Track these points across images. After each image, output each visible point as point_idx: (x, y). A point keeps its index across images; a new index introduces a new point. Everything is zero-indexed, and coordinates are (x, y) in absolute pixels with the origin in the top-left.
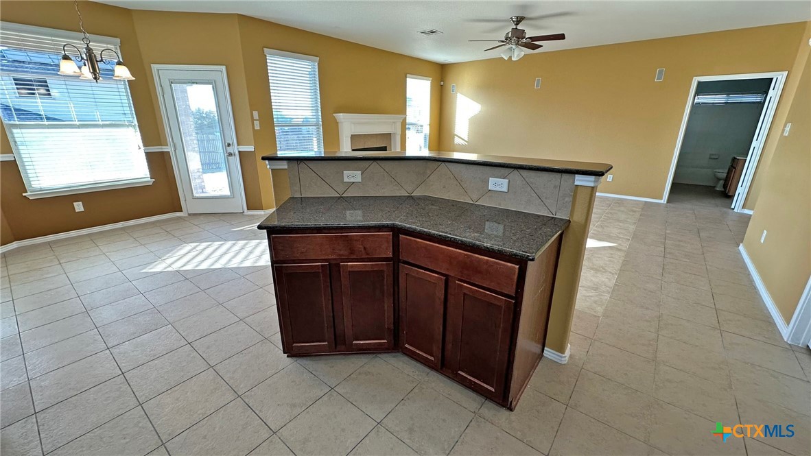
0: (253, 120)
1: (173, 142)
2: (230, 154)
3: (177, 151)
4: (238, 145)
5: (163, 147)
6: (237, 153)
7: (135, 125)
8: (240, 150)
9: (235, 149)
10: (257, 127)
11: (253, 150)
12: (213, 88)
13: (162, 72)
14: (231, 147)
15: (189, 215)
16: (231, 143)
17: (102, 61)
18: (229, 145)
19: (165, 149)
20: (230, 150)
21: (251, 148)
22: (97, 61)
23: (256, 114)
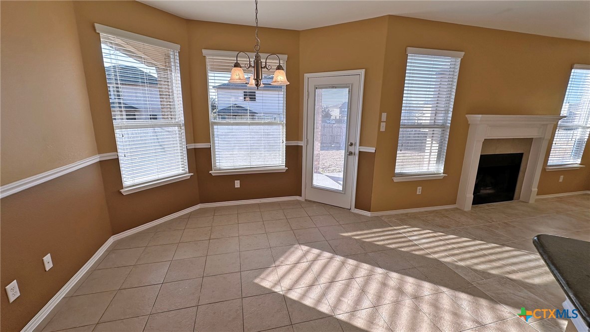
0: (380, 121)
1: (307, 138)
2: (351, 154)
3: (308, 146)
4: (360, 145)
5: (299, 142)
6: (357, 152)
7: (284, 123)
8: (361, 150)
9: (357, 149)
10: (383, 129)
11: (374, 152)
12: (349, 91)
13: (311, 79)
14: (353, 146)
15: (306, 200)
16: (354, 143)
17: (265, 67)
18: (351, 144)
19: (300, 143)
20: (352, 149)
21: (372, 150)
22: (261, 68)
23: (384, 115)
